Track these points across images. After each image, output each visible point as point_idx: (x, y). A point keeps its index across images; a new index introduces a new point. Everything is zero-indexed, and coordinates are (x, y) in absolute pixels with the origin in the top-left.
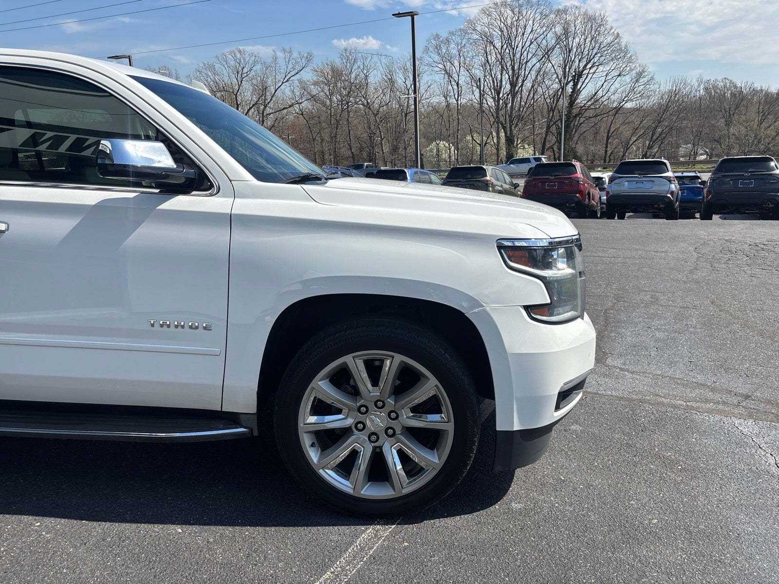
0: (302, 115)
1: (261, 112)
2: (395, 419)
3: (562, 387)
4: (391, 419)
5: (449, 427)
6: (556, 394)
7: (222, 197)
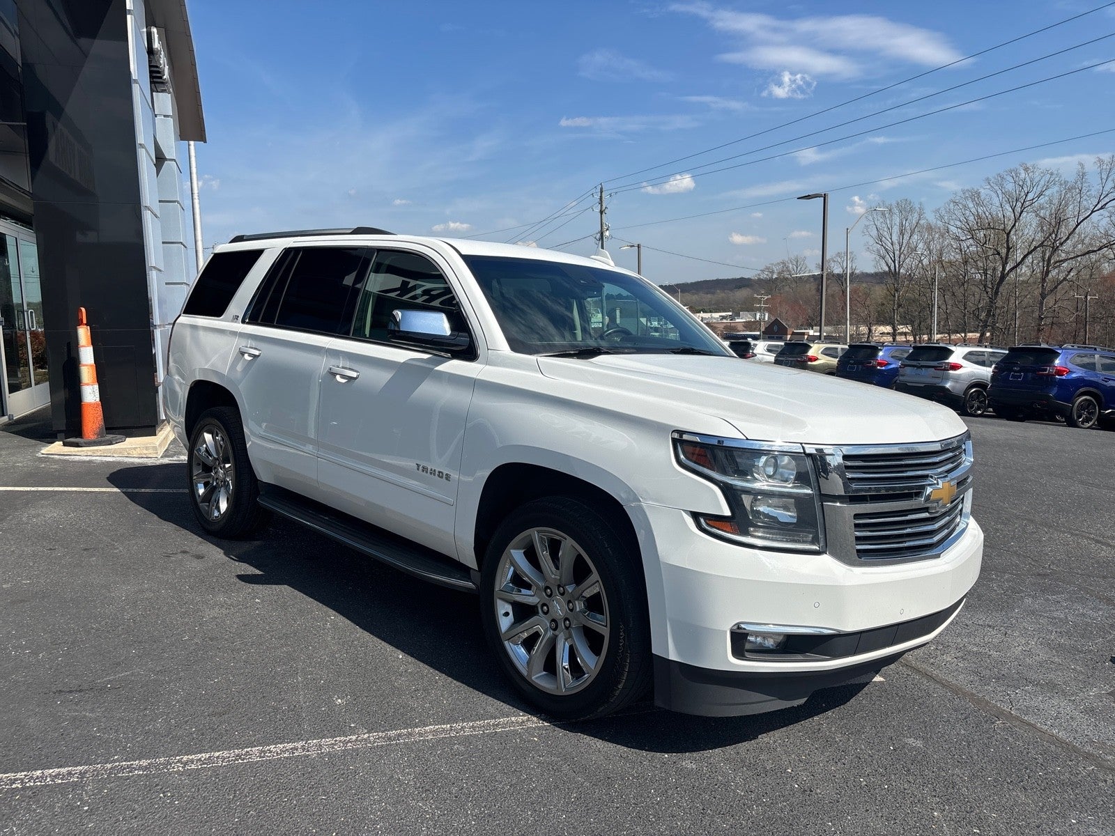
1: (1047, 259)
2: (571, 610)
3: (738, 625)
4: (569, 609)
5: (605, 632)
6: (726, 631)
7: (479, 363)
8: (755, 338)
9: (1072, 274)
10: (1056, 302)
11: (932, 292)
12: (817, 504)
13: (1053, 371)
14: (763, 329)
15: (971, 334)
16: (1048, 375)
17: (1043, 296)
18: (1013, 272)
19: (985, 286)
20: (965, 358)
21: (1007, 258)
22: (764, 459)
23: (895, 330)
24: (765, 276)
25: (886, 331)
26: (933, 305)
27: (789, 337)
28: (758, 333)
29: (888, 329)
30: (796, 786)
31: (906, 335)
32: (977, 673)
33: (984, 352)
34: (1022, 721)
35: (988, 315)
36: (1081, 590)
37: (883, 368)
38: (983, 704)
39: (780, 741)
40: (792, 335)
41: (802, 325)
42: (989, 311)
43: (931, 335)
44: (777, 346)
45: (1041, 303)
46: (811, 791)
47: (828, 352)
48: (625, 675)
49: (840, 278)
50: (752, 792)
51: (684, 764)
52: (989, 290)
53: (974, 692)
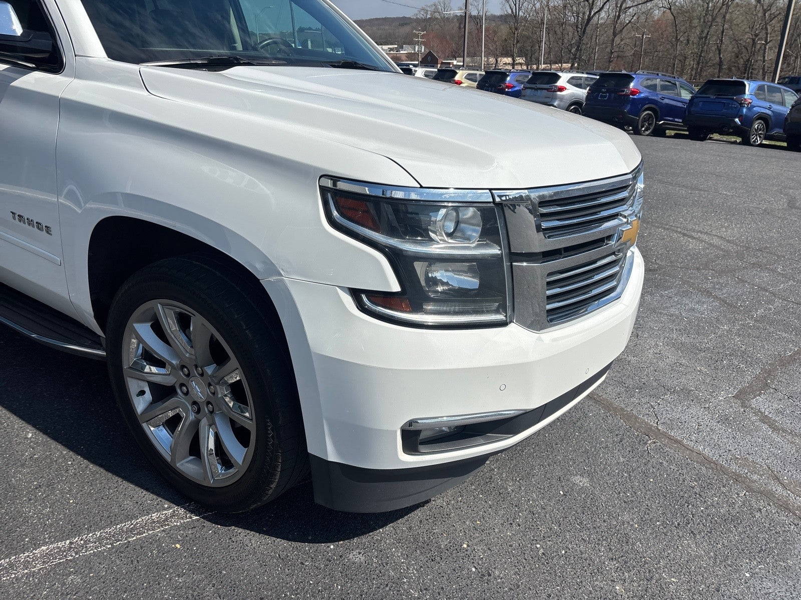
0: (670, 9)
1: (619, 5)
2: (214, 394)
3: (411, 423)
4: (211, 393)
5: (251, 426)
6: (396, 432)
7: (66, 76)
8: (415, 66)
9: (635, 18)
10: (622, 40)
11: (541, 30)
12: (506, 264)
13: (627, 91)
14: (420, 60)
15: (565, 65)
16: (624, 95)
17: (615, 35)
18: (597, 15)
19: (577, 27)
20: (569, 82)
21: (593, 4)
22: (443, 212)
23: (514, 61)
24: (421, 16)
25: (508, 62)
26: (541, 41)
27: (439, 65)
28: (417, 62)
29: (509, 60)
30: (474, 569)
31: (521, 65)
32: (622, 383)
33: (581, 77)
34: (670, 438)
35: (577, 50)
36: (684, 283)
37: (510, 90)
38: (633, 419)
39: (453, 502)
40: (441, 64)
41: (448, 57)
42: (578, 46)
43: (538, 66)
44: (432, 72)
45: (613, 40)
46: (489, 575)
47: (469, 77)
48: (278, 475)
49: (477, 20)
50: (426, 589)
51: (351, 556)
52: (579, 30)
53: (623, 406)
